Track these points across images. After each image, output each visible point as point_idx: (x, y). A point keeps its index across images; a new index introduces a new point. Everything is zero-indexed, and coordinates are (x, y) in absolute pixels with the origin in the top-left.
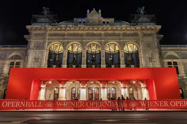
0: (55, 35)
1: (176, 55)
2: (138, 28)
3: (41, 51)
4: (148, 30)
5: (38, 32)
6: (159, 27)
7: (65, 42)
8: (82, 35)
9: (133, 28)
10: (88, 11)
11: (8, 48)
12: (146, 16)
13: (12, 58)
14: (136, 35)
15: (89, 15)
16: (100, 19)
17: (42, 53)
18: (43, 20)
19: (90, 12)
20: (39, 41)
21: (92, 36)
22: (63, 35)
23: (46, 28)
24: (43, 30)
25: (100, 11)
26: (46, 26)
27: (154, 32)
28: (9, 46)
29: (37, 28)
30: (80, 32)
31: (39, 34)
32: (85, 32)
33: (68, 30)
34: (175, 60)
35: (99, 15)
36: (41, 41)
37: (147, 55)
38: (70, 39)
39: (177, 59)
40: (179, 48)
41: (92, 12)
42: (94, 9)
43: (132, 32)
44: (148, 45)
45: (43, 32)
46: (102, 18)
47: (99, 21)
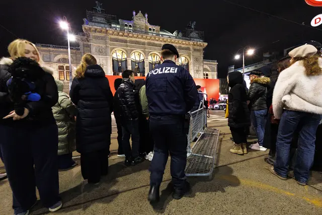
0: (117, 40)
1: (208, 68)
2: (191, 43)
3: (105, 57)
4: (198, 45)
5: (98, 34)
6: (206, 44)
7: (129, 50)
8: (144, 44)
9: (187, 42)
10: (134, 13)
11: (51, 49)
12: (197, 32)
13: (59, 61)
14: (188, 49)
15: (135, 18)
16: (147, 24)
17: (106, 59)
18: (99, 19)
19: (136, 14)
20: (100, 45)
21: (153, 45)
22: (126, 41)
23: (107, 31)
24: (103, 32)
25: (146, 16)
26: (107, 29)
27: (201, 48)
28: (51, 45)
29: (96, 29)
30: (142, 40)
31: (99, 37)
32: (146, 41)
33: (130, 37)
34: (207, 73)
35: (146, 20)
36: (103, 46)
37: (195, 67)
38: (133, 47)
39: (208, 71)
40: (211, 63)
41: (138, 15)
42: (140, 12)
43: (186, 46)
44: (196, 60)
45: (103, 35)
46: (149, 24)
47: (146, 27)
